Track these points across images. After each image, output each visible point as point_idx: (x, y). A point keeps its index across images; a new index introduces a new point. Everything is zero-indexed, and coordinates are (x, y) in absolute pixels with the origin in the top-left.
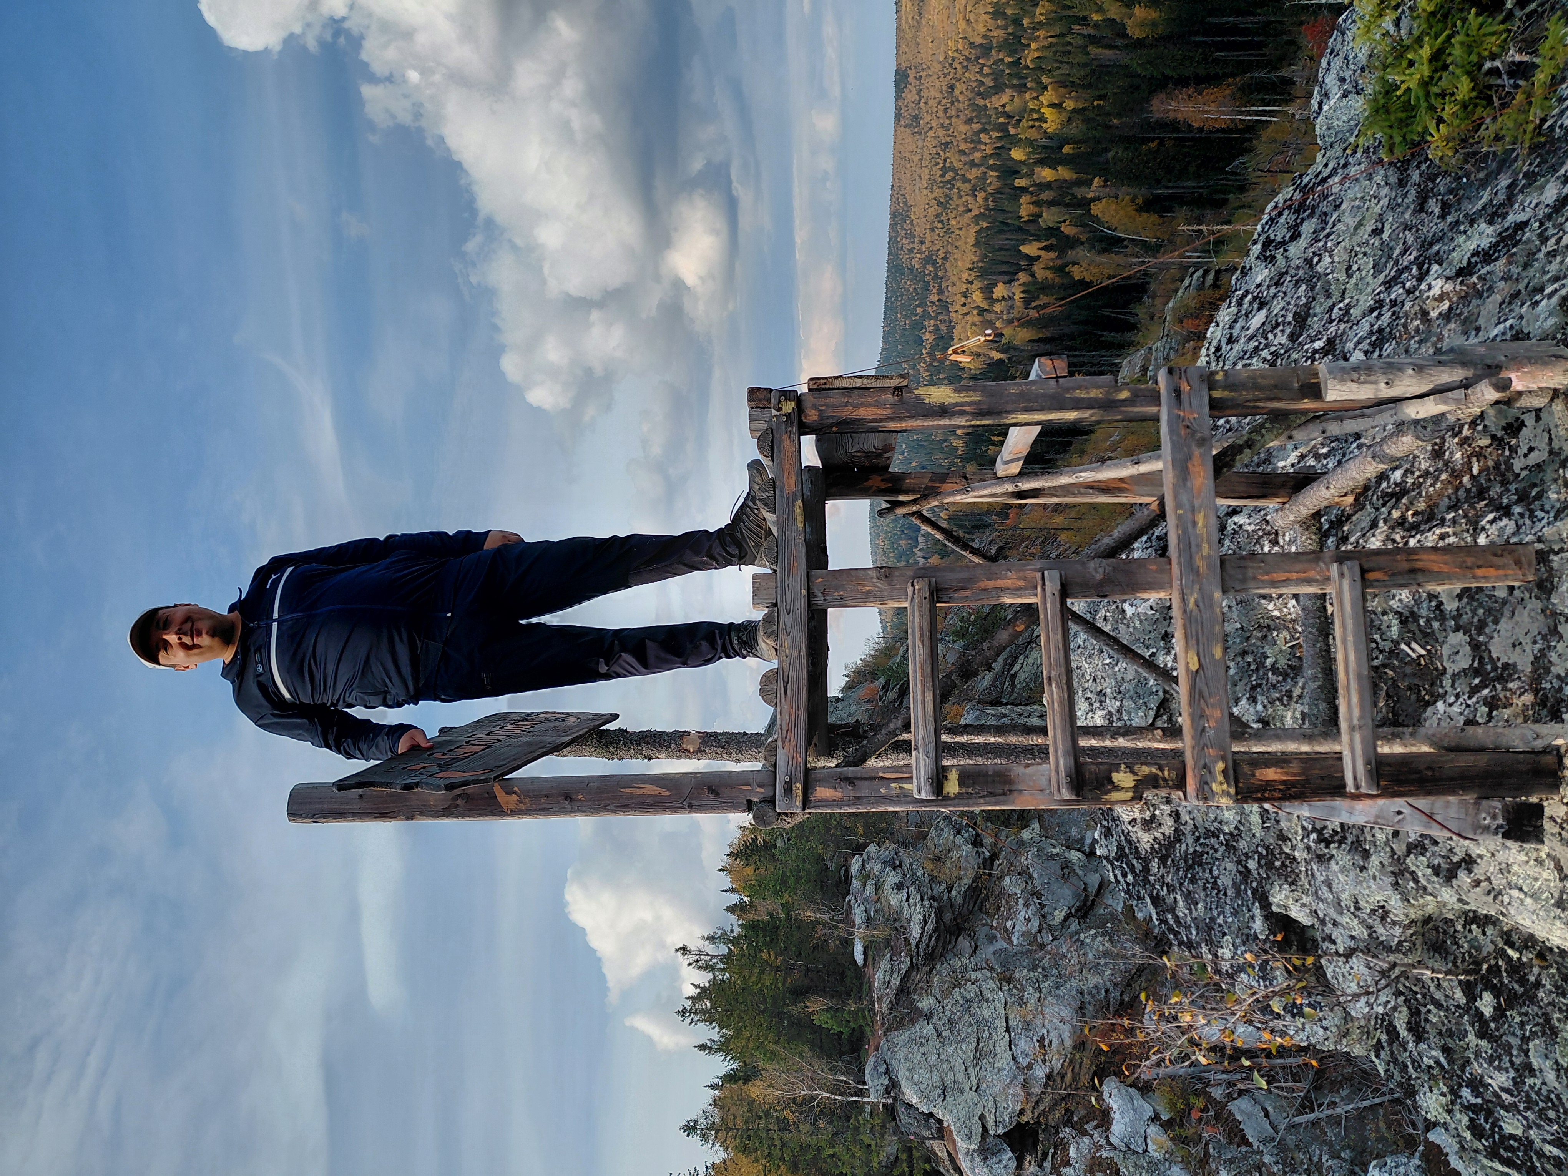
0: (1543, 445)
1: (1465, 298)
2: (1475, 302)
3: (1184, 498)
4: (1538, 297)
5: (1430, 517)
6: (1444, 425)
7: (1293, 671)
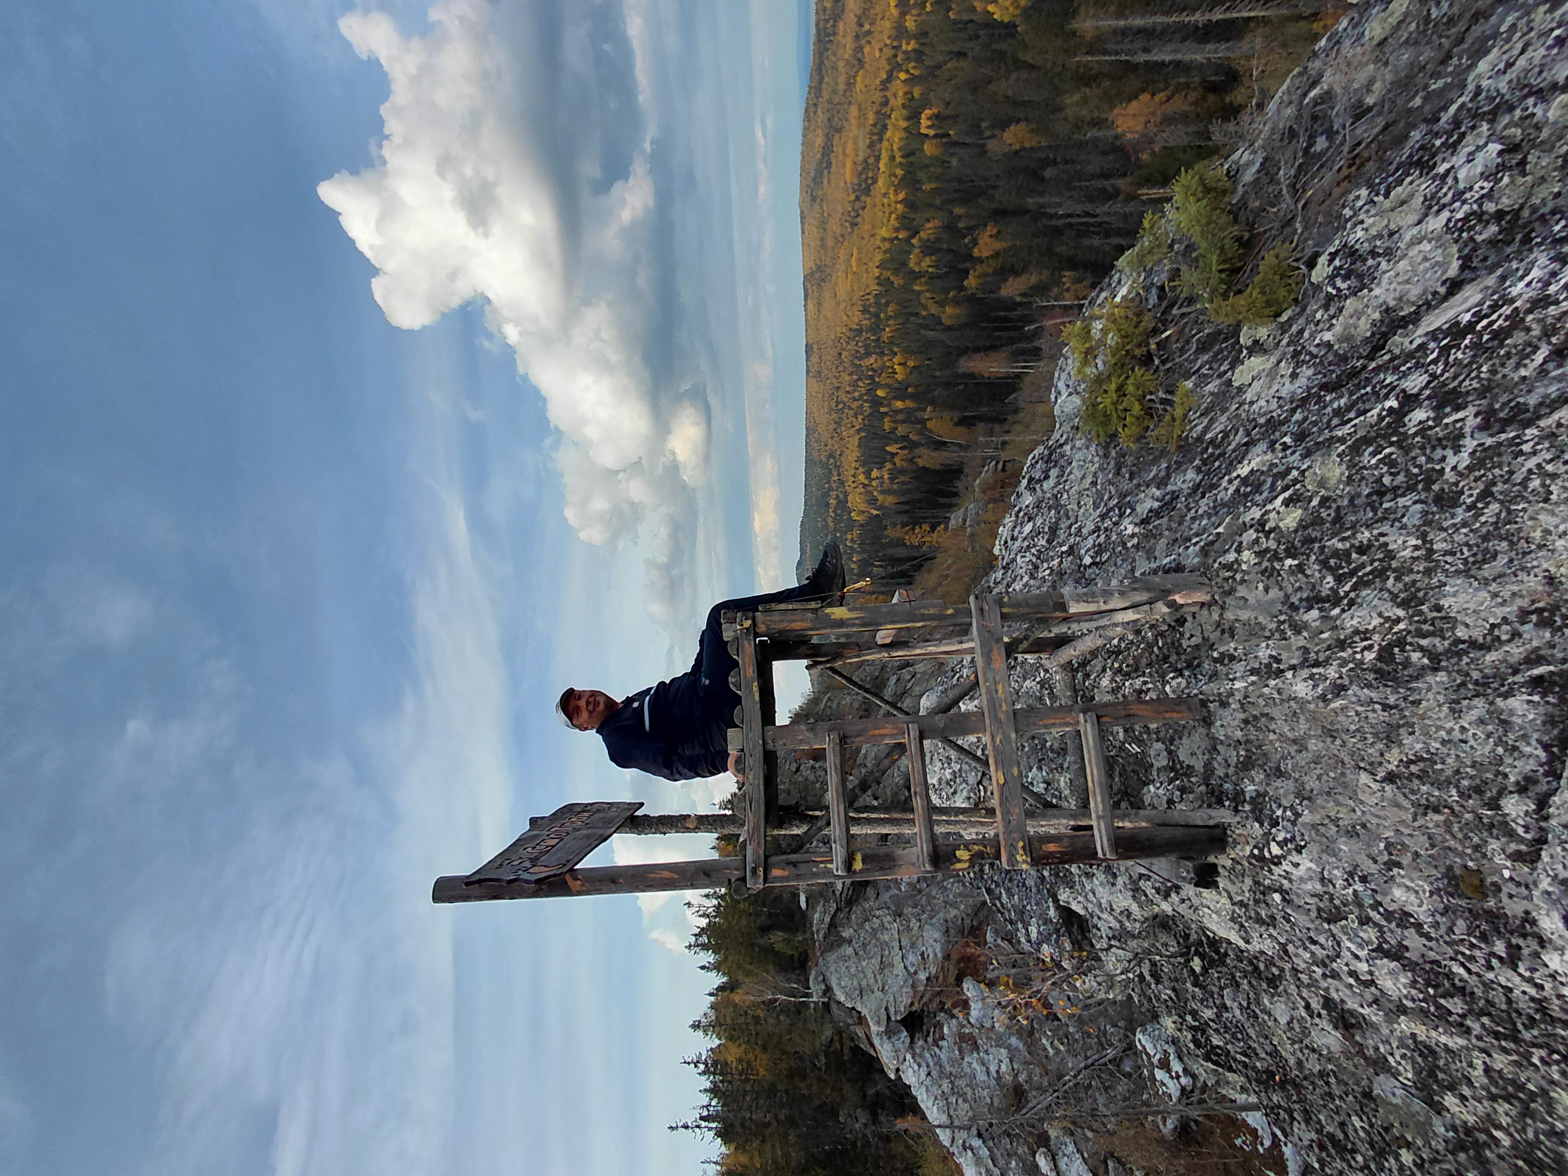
0: (1198, 634)
1: (1146, 537)
2: (1152, 541)
3: (990, 676)
4: (1189, 544)
5: (1135, 670)
7: (1063, 751)
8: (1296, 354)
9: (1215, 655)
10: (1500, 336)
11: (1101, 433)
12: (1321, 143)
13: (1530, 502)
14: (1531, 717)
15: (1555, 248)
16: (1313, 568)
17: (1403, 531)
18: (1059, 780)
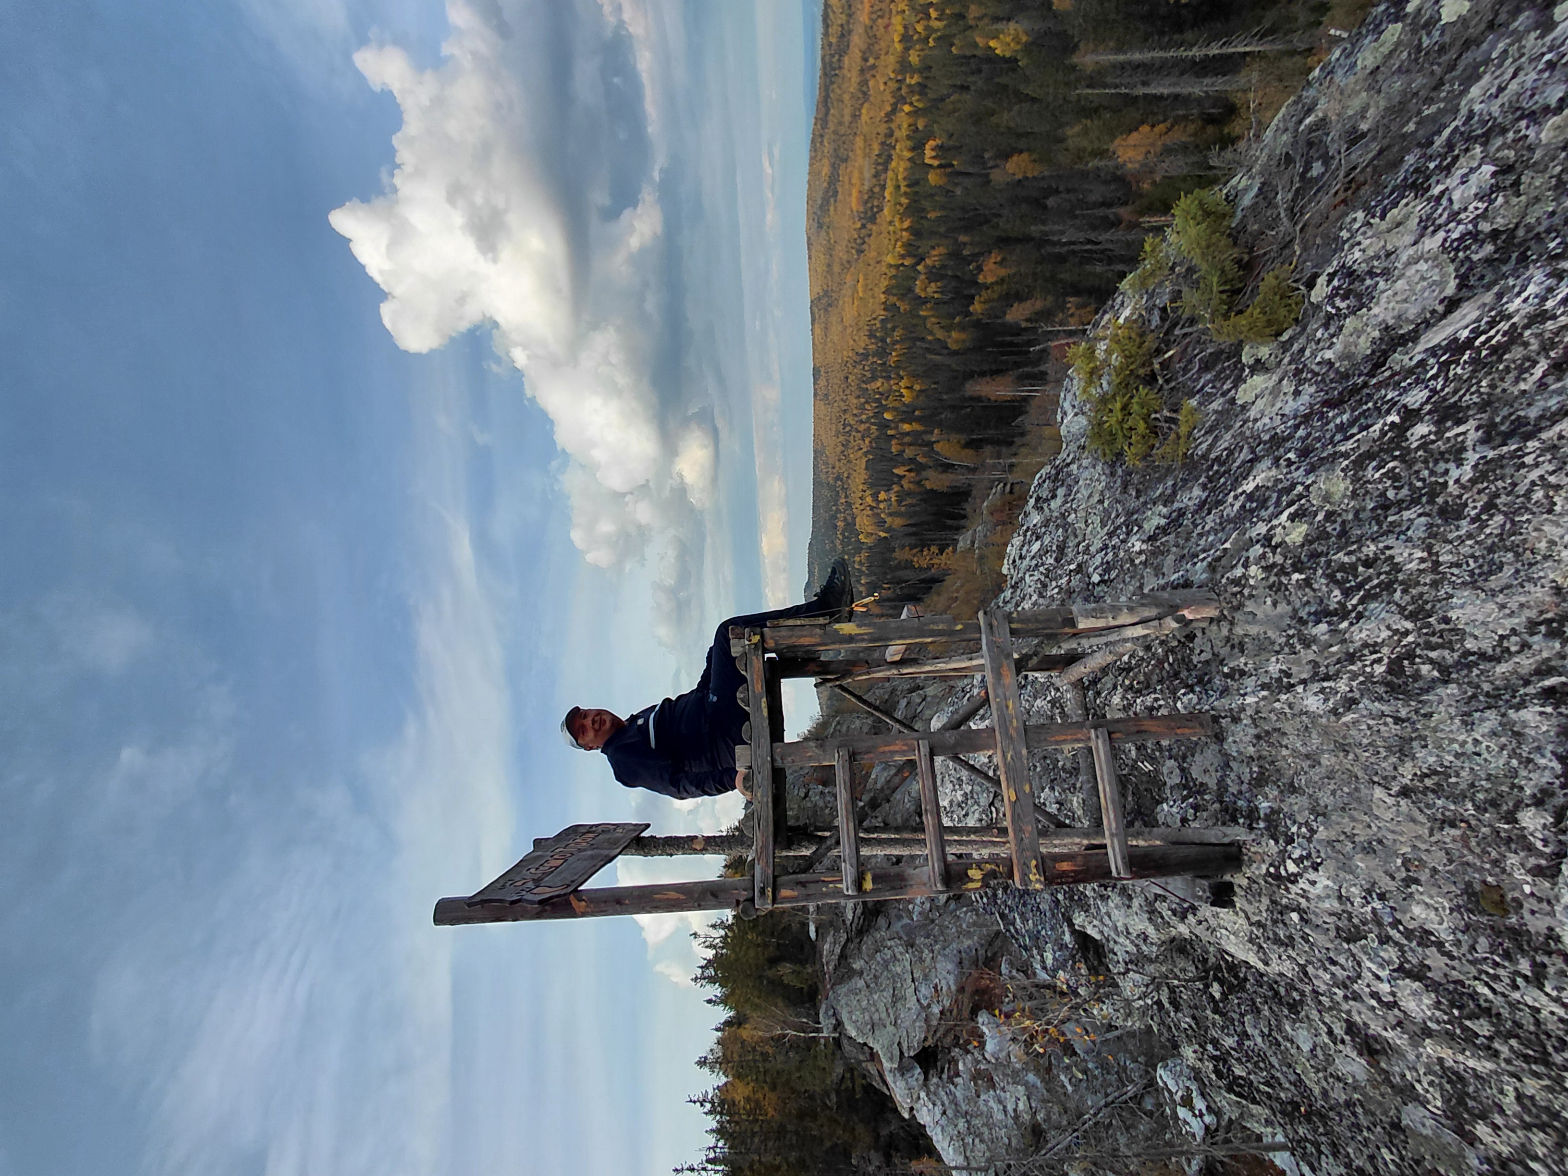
0: (1208, 649)
1: (1153, 553)
2: (1160, 557)
3: (1000, 692)
4: (1195, 560)
5: (1146, 687)
6: (1149, 638)
7: (1075, 771)
8: (1298, 372)
9: (1226, 670)
10: (1499, 351)
11: (1108, 452)
12: (1317, 169)
13: (1534, 513)
14: (1544, 728)
15: (1550, 264)
16: (1320, 583)
17: (1409, 544)
18: (1071, 801)
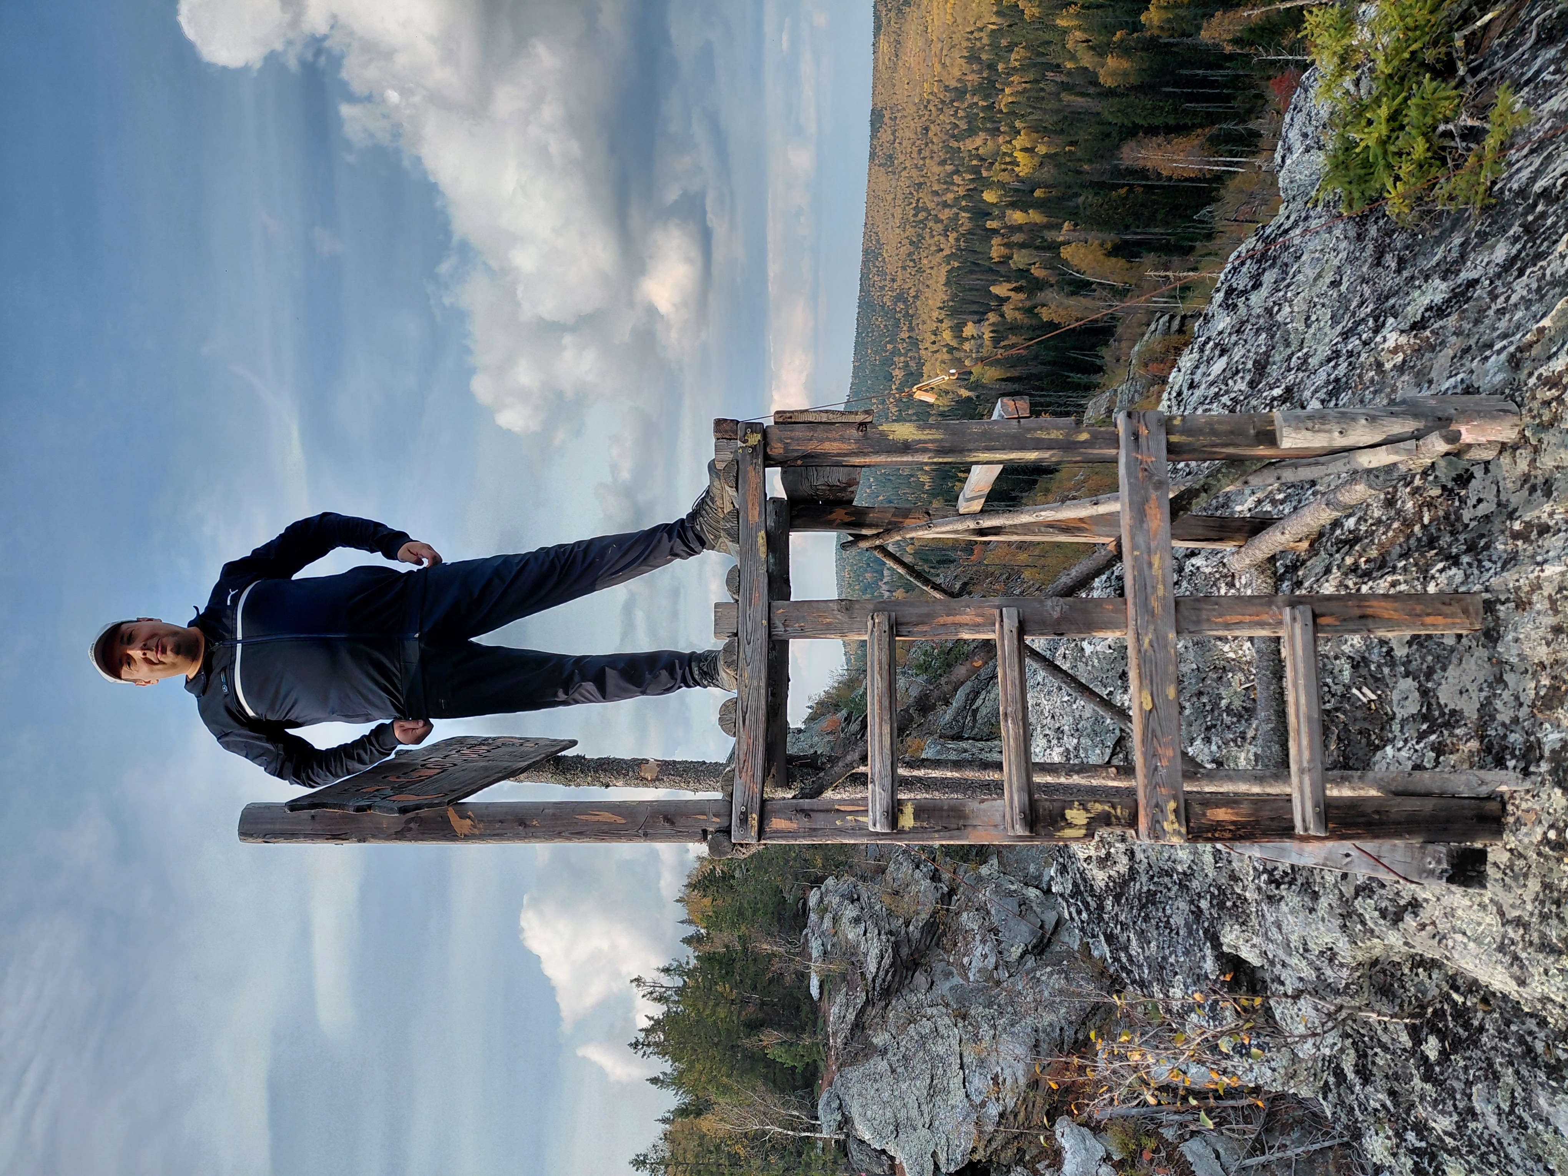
0: (1491, 497)
1: (1418, 350)
3: (1141, 540)
4: (1488, 353)
6: (1395, 475)
7: (1247, 713)
9: (1517, 526)
